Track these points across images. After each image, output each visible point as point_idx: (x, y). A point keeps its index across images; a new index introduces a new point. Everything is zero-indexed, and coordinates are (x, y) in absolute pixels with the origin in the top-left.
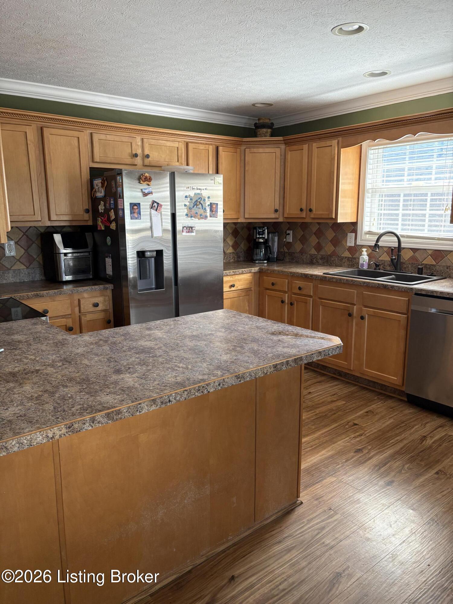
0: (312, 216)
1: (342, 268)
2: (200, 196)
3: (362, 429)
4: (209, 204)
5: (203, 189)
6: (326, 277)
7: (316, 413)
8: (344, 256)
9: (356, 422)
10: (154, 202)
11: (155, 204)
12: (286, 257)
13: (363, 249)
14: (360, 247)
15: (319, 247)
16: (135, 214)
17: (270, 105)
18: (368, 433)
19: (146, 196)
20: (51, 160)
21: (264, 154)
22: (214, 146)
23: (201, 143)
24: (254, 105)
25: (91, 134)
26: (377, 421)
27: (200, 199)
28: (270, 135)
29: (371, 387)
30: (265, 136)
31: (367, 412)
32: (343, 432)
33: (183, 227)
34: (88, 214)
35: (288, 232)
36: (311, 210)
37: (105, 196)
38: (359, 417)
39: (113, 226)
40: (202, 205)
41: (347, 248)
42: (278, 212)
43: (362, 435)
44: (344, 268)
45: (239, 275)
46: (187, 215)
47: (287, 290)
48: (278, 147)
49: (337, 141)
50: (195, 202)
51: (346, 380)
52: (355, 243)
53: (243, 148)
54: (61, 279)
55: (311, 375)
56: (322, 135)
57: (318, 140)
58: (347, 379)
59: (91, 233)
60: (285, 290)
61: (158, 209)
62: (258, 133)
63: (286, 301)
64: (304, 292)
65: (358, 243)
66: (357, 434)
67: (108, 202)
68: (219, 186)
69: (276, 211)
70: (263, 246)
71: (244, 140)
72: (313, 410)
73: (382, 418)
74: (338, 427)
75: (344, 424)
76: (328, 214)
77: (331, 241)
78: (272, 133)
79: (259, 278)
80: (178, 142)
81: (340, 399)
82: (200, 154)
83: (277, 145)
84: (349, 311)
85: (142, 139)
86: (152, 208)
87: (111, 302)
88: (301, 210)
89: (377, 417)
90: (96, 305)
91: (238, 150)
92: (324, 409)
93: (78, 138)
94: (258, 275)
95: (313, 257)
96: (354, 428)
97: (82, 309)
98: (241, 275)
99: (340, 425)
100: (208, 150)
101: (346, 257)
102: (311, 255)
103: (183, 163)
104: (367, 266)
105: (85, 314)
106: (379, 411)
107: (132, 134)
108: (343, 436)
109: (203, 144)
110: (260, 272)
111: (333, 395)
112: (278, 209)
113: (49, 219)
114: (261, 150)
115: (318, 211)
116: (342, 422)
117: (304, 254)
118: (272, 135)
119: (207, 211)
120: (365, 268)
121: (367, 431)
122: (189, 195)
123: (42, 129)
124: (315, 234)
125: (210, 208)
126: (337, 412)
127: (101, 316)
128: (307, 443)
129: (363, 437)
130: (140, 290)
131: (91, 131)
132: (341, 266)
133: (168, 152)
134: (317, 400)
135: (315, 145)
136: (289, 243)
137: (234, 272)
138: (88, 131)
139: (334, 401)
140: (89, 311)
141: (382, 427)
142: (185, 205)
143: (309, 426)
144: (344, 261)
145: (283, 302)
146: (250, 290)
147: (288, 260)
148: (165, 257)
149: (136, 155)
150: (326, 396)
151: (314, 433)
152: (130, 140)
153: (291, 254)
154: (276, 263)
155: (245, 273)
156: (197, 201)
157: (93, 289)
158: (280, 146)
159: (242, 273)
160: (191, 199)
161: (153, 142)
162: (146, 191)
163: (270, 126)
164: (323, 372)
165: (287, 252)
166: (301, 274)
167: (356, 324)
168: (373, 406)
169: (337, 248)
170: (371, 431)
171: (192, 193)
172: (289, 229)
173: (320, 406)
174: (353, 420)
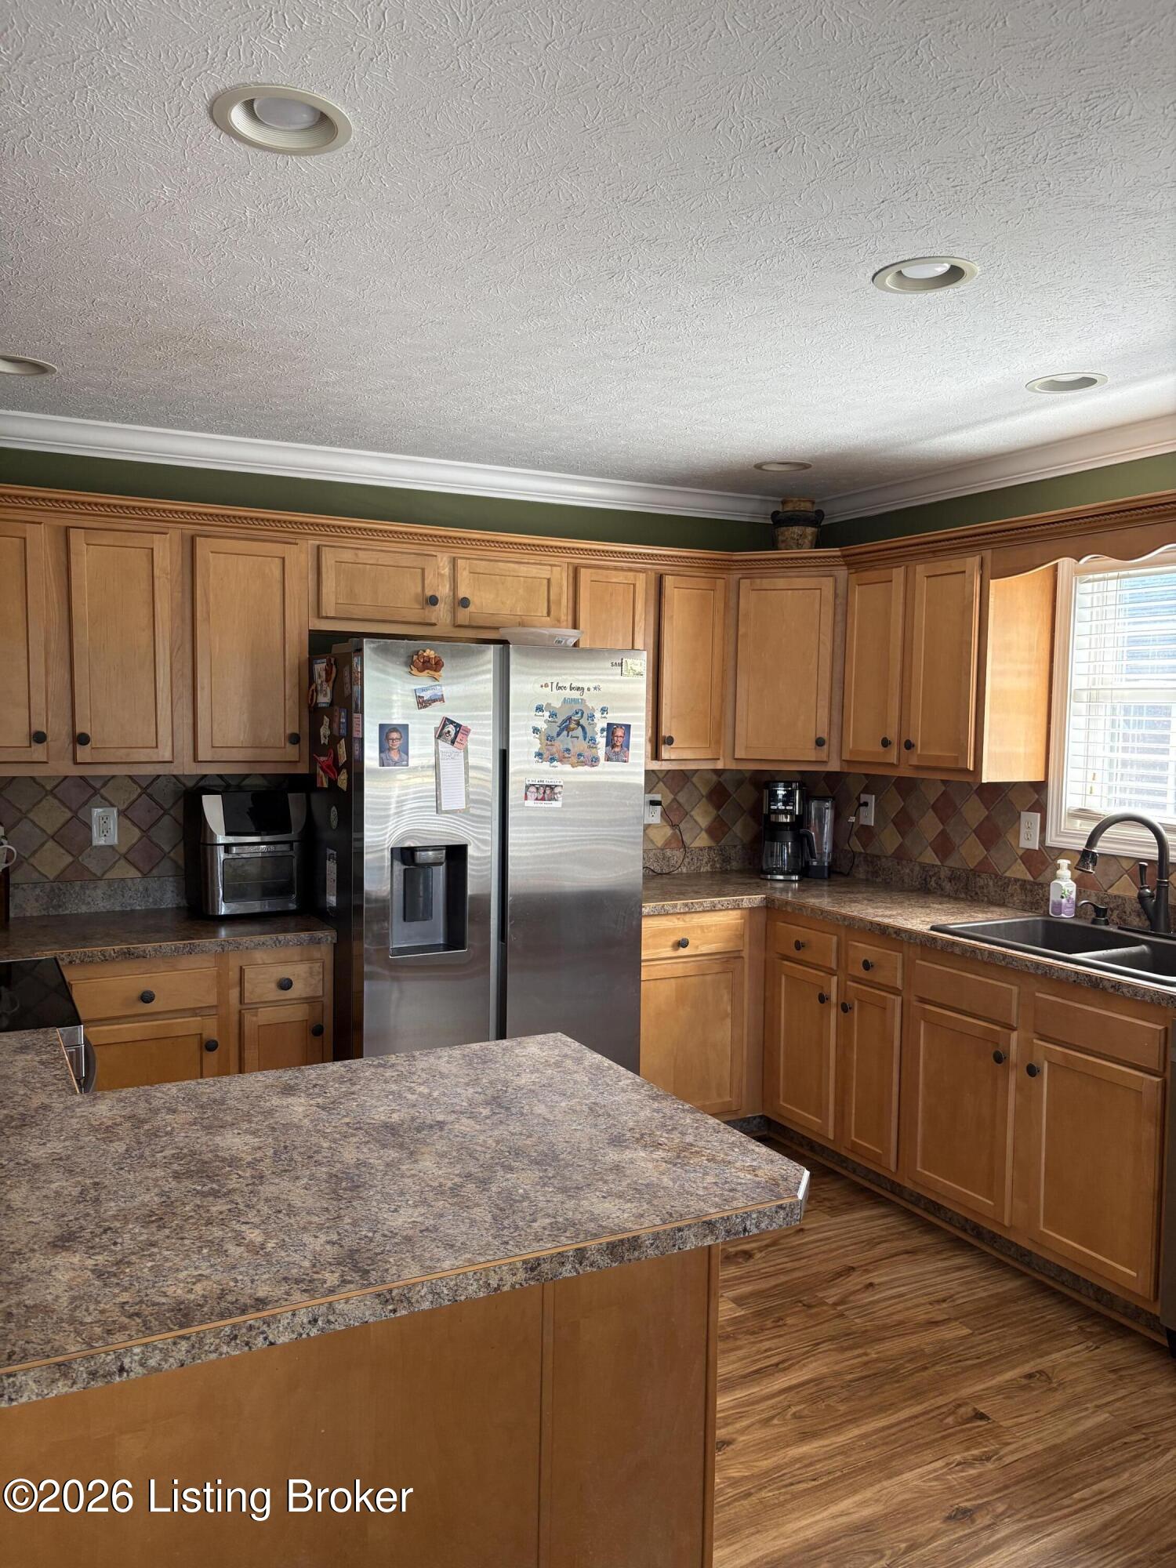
0: (914, 761)
1: (1002, 910)
2: (577, 707)
3: (996, 1437)
4: (605, 726)
5: (589, 689)
6: (934, 939)
7: (865, 1358)
8: (1012, 876)
9: (982, 1408)
10: (447, 721)
11: (451, 728)
12: (858, 866)
13: (1060, 861)
14: (1057, 852)
15: (944, 846)
16: (393, 752)
17: (804, 466)
18: (1012, 1452)
19: (425, 707)
20: (208, 613)
21: (790, 592)
22: (652, 576)
23: (616, 569)
24: (759, 467)
25: (318, 547)
26: (1052, 1413)
27: (579, 715)
28: (811, 542)
29: (1067, 1286)
30: (799, 546)
31: (1030, 1376)
32: (933, 1437)
33: (528, 787)
34: (297, 746)
35: (864, 798)
36: (909, 745)
37: (332, 704)
38: (999, 1390)
39: (342, 781)
40: (583, 728)
41: (1020, 852)
42: (826, 747)
43: (988, 1459)
44: (1011, 912)
45: (703, 914)
46: (539, 755)
47: (834, 966)
48: (828, 573)
49: (977, 559)
50: (564, 721)
51: (994, 1253)
52: (1042, 841)
53: (736, 575)
54: (213, 910)
55: (894, 1227)
56: (939, 544)
57: (930, 555)
58: (997, 1250)
59: (304, 795)
60: (829, 966)
61: (458, 739)
62: (780, 538)
63: (834, 998)
64: (880, 977)
65: (1049, 843)
66: (975, 1452)
67: (337, 720)
68: (633, 682)
69: (820, 742)
70: (788, 835)
71: (735, 558)
72: (861, 1347)
73: (1075, 1402)
74: (921, 1419)
75: (944, 1410)
76: (956, 759)
77: (977, 832)
78: (817, 536)
79: (766, 925)
80: (551, 565)
81: (956, 1319)
82: (611, 595)
83: (826, 569)
84: (997, 1044)
85: (454, 558)
86: (440, 736)
87: (329, 977)
88: (885, 743)
89: (1059, 1398)
90: (285, 985)
91: (720, 583)
92: (893, 1347)
93: (283, 559)
94: (761, 918)
95: (927, 871)
96: (970, 1429)
97: (247, 994)
98: (713, 914)
99: (932, 1410)
100: (634, 585)
101: (1016, 880)
102: (924, 867)
103: (563, 618)
104: (1073, 910)
105: (254, 1007)
106: (1071, 1378)
107: (425, 547)
108: (928, 1455)
109: (622, 569)
110: (767, 907)
111: (938, 1302)
112: (825, 736)
113: (195, 759)
114: (781, 583)
115: (930, 749)
116: (940, 1401)
117: (904, 862)
118: (818, 544)
119: (598, 746)
120: (1067, 915)
121: (1009, 1444)
122: (549, 705)
123: (193, 539)
124: (934, 807)
125: (607, 737)
126: (933, 1365)
127: (298, 1013)
128: (806, 1462)
129: (990, 1466)
130: (401, 951)
131: (318, 543)
132: (1002, 904)
133: (521, 591)
134: (885, 1312)
135: (921, 570)
136: (866, 828)
137: (686, 905)
138: (310, 542)
139: (936, 1323)
140: (266, 1000)
141: (1064, 1438)
142: (536, 730)
143: (831, 1402)
144: (1010, 889)
145: (823, 999)
146: (735, 958)
147: (862, 876)
148: (472, 861)
149: (433, 601)
150: (916, 1301)
151: (838, 1428)
152: (419, 562)
153: (872, 860)
154: (826, 883)
155: (720, 910)
156: (570, 718)
157: (280, 942)
158: (836, 573)
159: (713, 909)
160: (553, 715)
161: (482, 566)
162: (426, 695)
163: (814, 519)
164: (931, 1218)
165: (861, 853)
166: (871, 923)
167: (1019, 1088)
168: (1054, 1356)
169: (992, 852)
170: (1024, 1447)
171: (556, 700)
172: (866, 790)
173: (887, 1334)
174: (979, 1398)
